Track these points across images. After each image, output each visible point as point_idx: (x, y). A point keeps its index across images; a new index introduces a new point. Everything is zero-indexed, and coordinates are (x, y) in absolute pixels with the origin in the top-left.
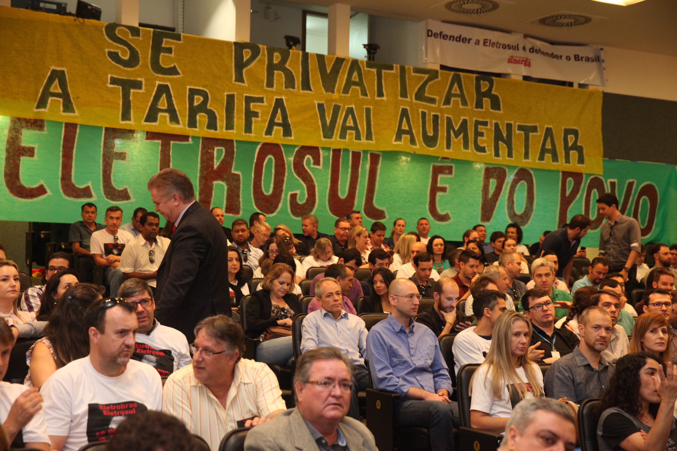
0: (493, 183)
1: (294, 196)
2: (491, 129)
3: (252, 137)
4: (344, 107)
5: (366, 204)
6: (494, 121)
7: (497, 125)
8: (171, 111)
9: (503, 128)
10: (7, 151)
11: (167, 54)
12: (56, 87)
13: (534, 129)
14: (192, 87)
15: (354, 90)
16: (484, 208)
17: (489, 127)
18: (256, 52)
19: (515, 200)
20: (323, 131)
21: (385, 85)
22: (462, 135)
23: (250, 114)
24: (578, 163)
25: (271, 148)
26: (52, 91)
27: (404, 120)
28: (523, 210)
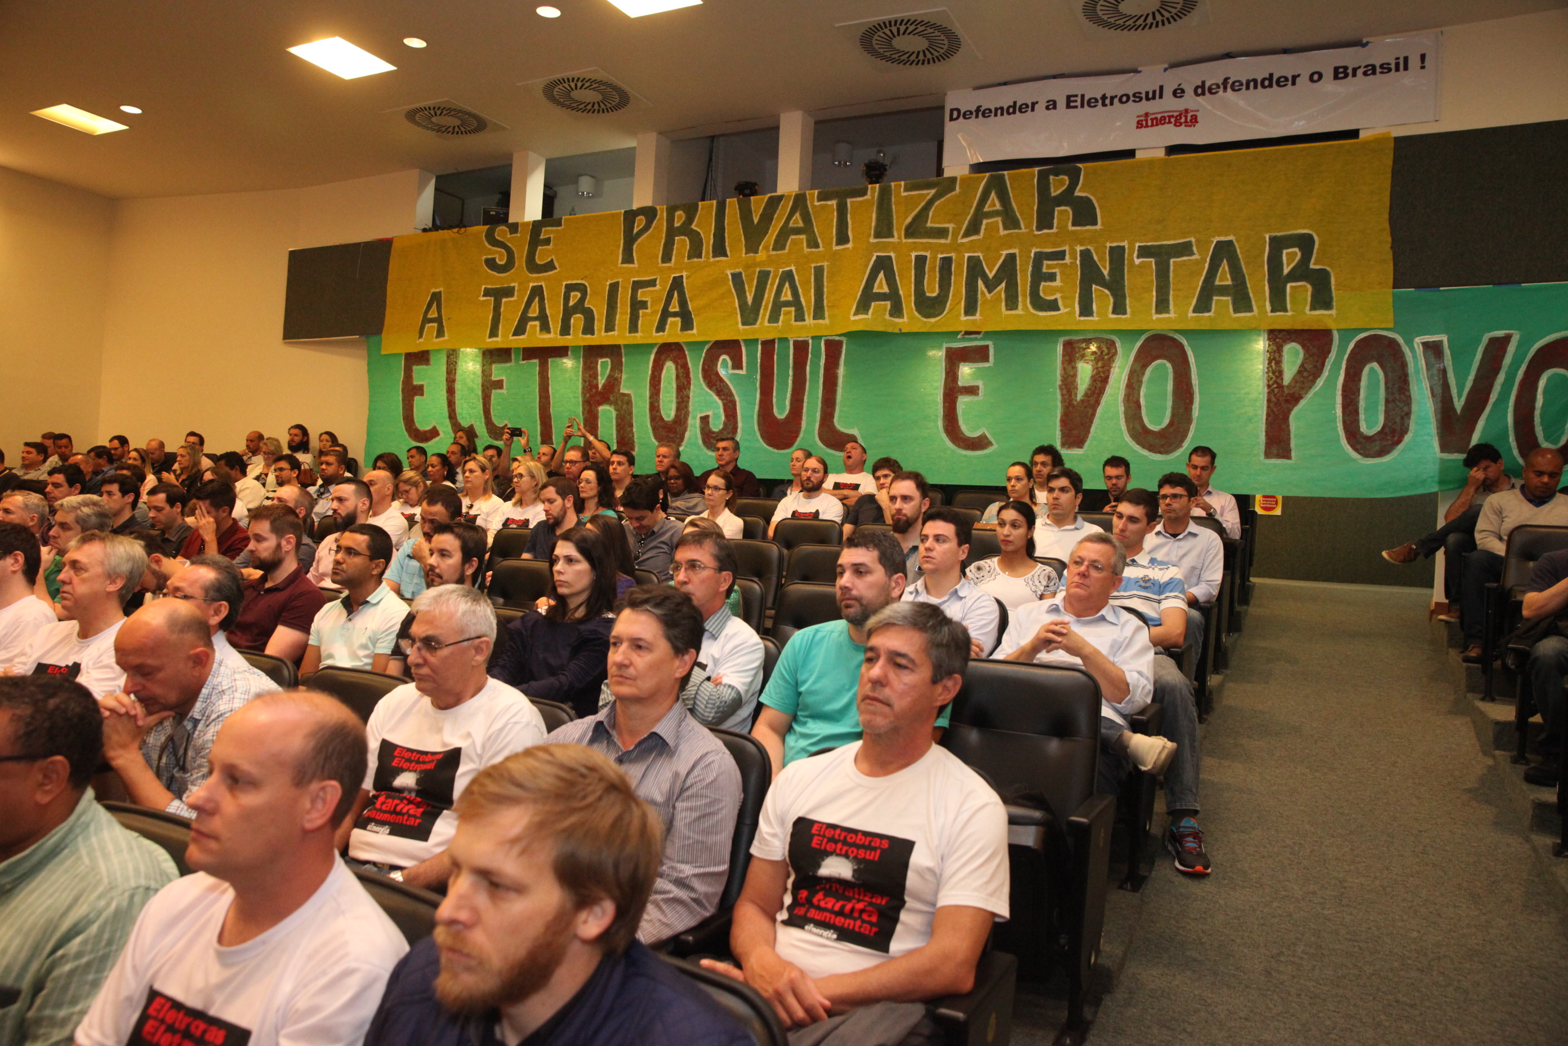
0: (1085, 371)
1: (705, 420)
2: (1073, 264)
3: (639, 338)
4: (777, 270)
5: (822, 426)
6: (1079, 248)
7: (1086, 255)
8: (543, 317)
9: (1102, 259)
10: (403, 392)
11: (545, 247)
12: (433, 313)
13: (1185, 249)
14: (569, 282)
15: (794, 242)
16: (1066, 421)
17: (1068, 260)
18: (651, 218)
19: (1143, 400)
20: (742, 315)
21: (852, 224)
22: (1003, 286)
23: (637, 305)
24: (1313, 308)
25: (670, 351)
26: (430, 316)
27: (881, 275)
28: (1166, 421)
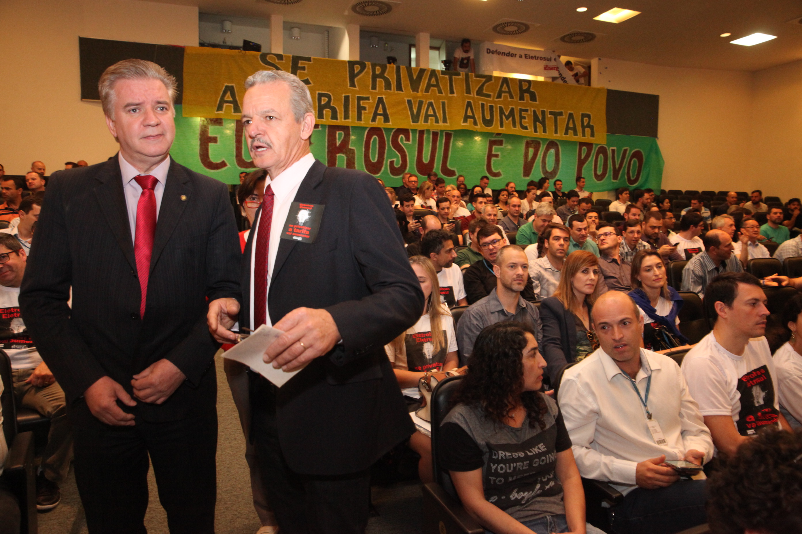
0: (531, 151)
1: (392, 163)
2: (531, 114)
3: (362, 123)
4: (426, 101)
5: (442, 166)
6: (533, 109)
7: (535, 112)
9: (539, 114)
10: (201, 140)
11: (302, 71)
12: (228, 97)
14: (320, 92)
15: (433, 90)
16: (525, 167)
18: (363, 66)
19: (547, 162)
20: (412, 118)
21: (455, 86)
22: (511, 118)
24: (590, 136)
25: (374, 131)
26: (226, 99)
27: (469, 109)
28: (552, 168)
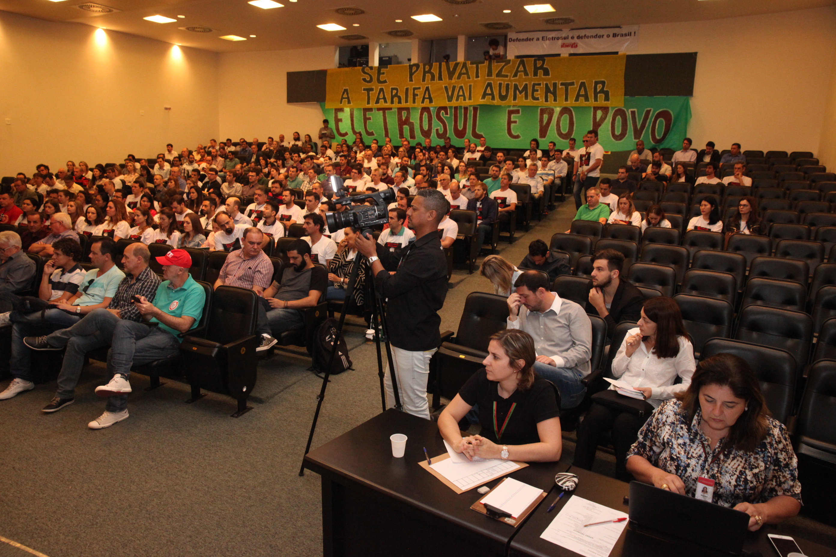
0: (546, 117)
3: (417, 105)
4: (458, 86)
5: (472, 132)
6: (545, 83)
7: (547, 85)
8: (384, 98)
9: (551, 86)
10: (335, 121)
13: (572, 84)
14: (392, 87)
15: (463, 77)
16: (541, 131)
17: (542, 86)
18: (419, 67)
19: (561, 125)
20: (448, 99)
21: (480, 72)
22: (524, 93)
23: (415, 95)
24: (605, 101)
25: (425, 109)
26: (344, 96)
27: (489, 88)
28: (567, 131)
